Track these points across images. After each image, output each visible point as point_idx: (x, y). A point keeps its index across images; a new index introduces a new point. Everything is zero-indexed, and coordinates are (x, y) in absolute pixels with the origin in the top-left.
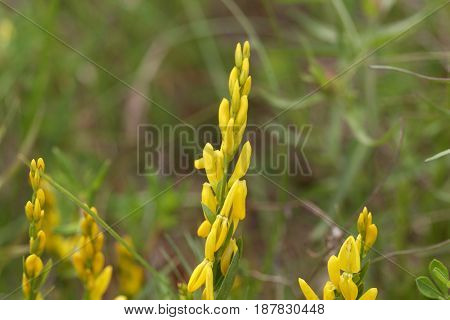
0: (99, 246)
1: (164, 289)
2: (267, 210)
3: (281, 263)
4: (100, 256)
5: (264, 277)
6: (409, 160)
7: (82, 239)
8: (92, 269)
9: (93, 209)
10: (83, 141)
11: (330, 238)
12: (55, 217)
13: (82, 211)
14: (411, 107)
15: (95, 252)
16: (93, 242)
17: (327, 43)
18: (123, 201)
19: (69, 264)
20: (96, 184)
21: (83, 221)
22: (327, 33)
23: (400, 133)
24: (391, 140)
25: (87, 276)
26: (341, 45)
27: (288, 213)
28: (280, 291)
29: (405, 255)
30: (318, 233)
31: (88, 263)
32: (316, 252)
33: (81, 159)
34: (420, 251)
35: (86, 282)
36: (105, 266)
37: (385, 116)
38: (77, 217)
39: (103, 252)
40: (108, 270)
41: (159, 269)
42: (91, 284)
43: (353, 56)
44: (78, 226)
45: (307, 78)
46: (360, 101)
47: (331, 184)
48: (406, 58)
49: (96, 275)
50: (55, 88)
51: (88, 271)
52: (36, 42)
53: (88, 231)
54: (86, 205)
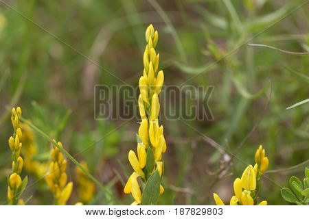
0: (64, 168)
1: (109, 197)
2: (181, 143)
3: (190, 179)
4: (64, 175)
5: (177, 189)
6: (276, 109)
7: (52, 164)
8: (59, 184)
9: (59, 143)
10: (54, 97)
11: (222, 162)
12: (34, 149)
13: (52, 144)
14: (277, 72)
15: (61, 173)
16: (60, 166)
17: (220, 29)
18: (81, 138)
19: (43, 181)
20: (61, 126)
21: (52, 151)
22: (220, 22)
23: (270, 90)
24: (264, 95)
25: (56, 189)
26: (229, 30)
27: (194, 145)
28: (189, 199)
29: (275, 173)
30: (214, 158)
31: (56, 180)
32: (212, 172)
33: (52, 109)
34: (284, 171)
35: (55, 193)
36: (68, 182)
37: (260, 78)
38: (48, 149)
39: (66, 172)
40: (70, 185)
41: (105, 184)
42: (58, 194)
43: (238, 37)
44: (49, 155)
45: (206, 53)
46: (243, 68)
47: (224, 125)
48: (274, 39)
49: (61, 188)
50: (34, 61)
51: (56, 186)
52: (21, 29)
53: (56, 158)
54: (54, 141)
